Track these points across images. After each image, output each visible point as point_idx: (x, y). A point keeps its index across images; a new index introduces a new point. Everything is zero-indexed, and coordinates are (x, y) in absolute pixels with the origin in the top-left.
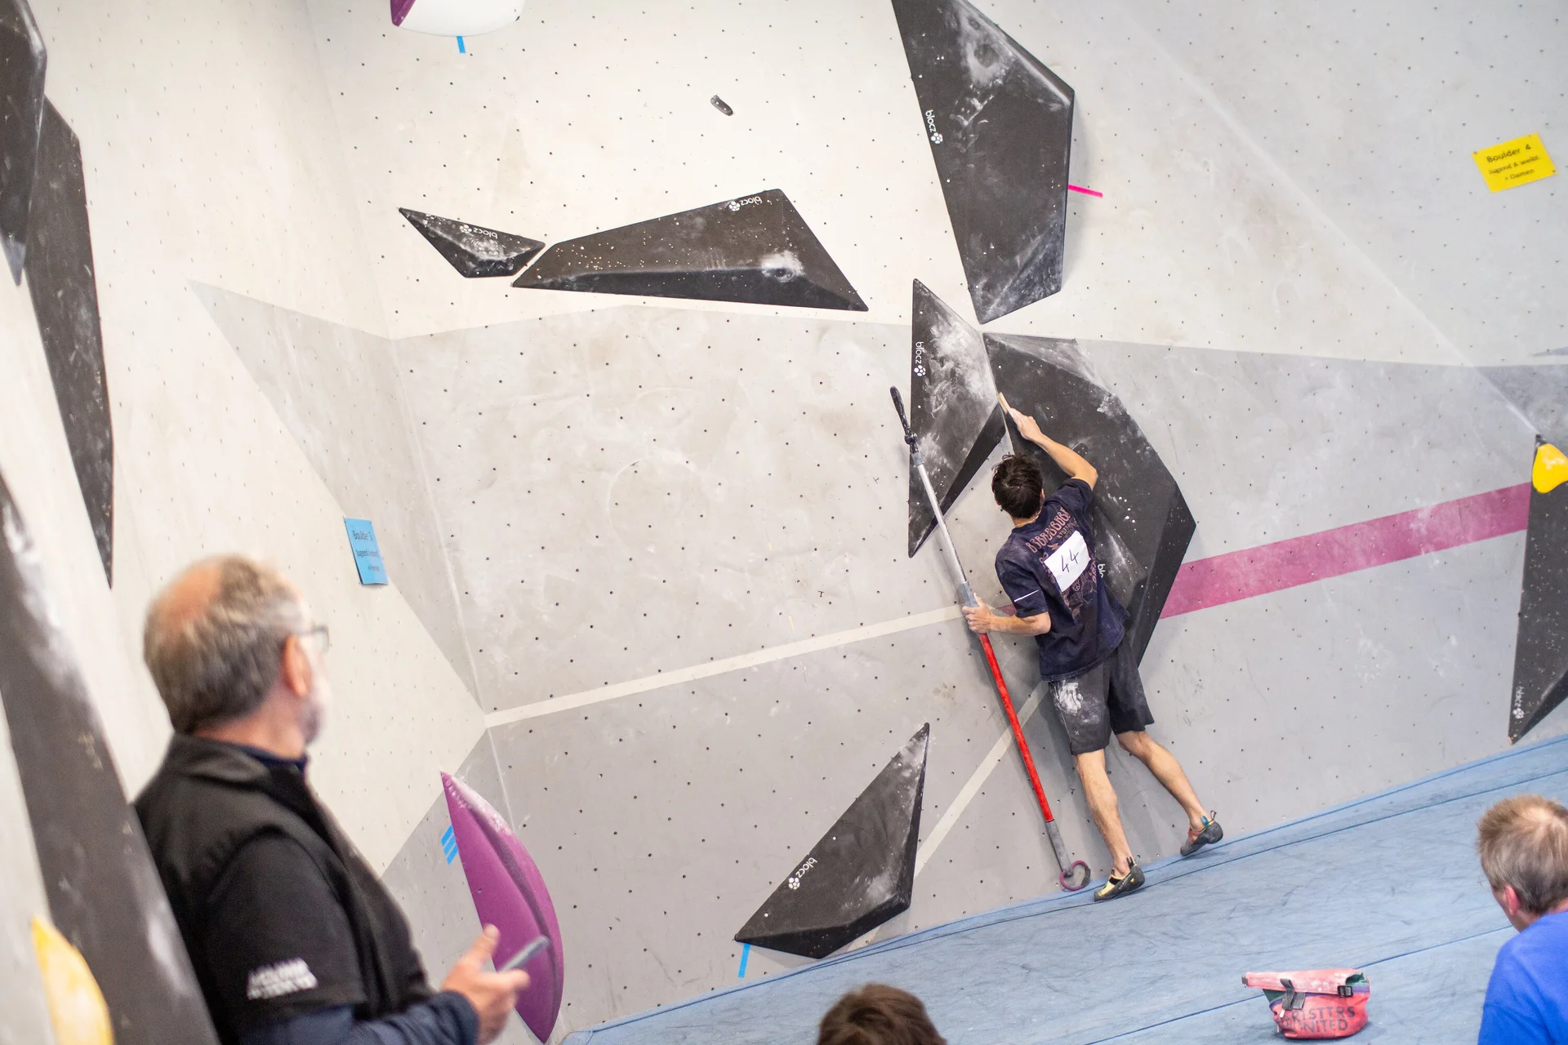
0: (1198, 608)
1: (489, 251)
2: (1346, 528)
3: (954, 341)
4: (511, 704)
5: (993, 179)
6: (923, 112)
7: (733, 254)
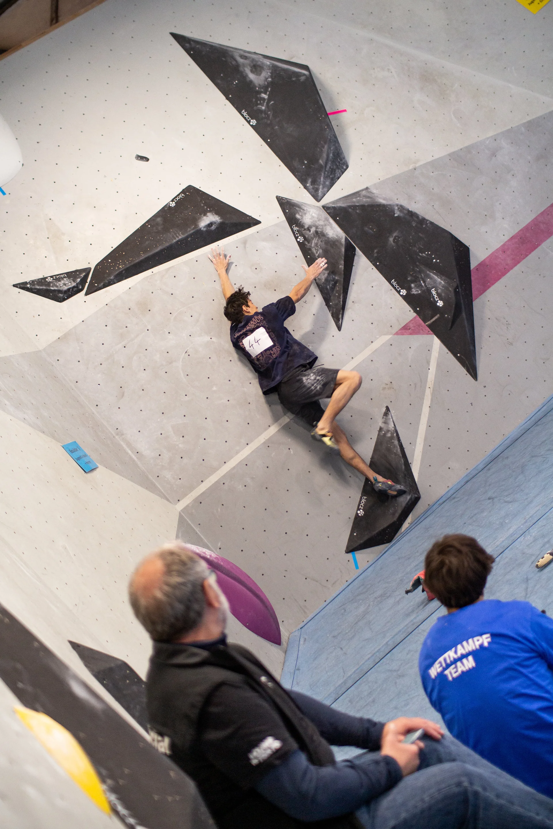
0: (489, 287)
1: (66, 284)
2: (542, 214)
3: (310, 217)
4: (185, 495)
5: (290, 129)
6: (240, 112)
7: (183, 227)
